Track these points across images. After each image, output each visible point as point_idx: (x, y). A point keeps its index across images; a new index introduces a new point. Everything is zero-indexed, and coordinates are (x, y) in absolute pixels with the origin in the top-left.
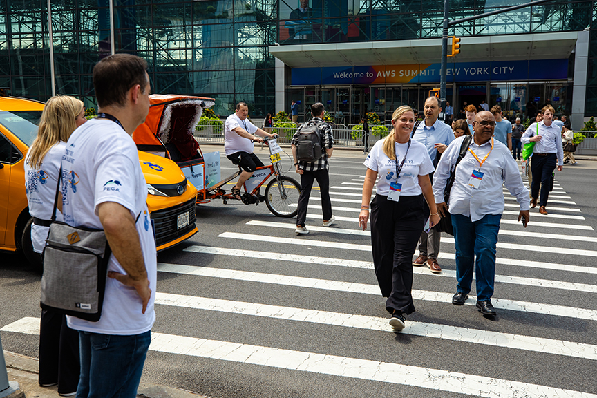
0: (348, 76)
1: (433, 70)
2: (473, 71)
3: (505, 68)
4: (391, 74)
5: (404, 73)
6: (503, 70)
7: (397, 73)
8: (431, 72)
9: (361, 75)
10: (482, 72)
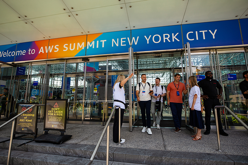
0: (10, 54)
1: (103, 41)
2: (157, 39)
3: (203, 32)
4: (54, 49)
5: (68, 46)
6: (200, 35)
7: (61, 48)
8: (100, 44)
9: (23, 53)
10: (171, 38)
